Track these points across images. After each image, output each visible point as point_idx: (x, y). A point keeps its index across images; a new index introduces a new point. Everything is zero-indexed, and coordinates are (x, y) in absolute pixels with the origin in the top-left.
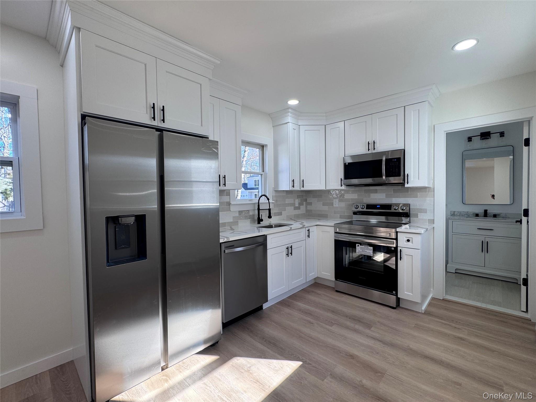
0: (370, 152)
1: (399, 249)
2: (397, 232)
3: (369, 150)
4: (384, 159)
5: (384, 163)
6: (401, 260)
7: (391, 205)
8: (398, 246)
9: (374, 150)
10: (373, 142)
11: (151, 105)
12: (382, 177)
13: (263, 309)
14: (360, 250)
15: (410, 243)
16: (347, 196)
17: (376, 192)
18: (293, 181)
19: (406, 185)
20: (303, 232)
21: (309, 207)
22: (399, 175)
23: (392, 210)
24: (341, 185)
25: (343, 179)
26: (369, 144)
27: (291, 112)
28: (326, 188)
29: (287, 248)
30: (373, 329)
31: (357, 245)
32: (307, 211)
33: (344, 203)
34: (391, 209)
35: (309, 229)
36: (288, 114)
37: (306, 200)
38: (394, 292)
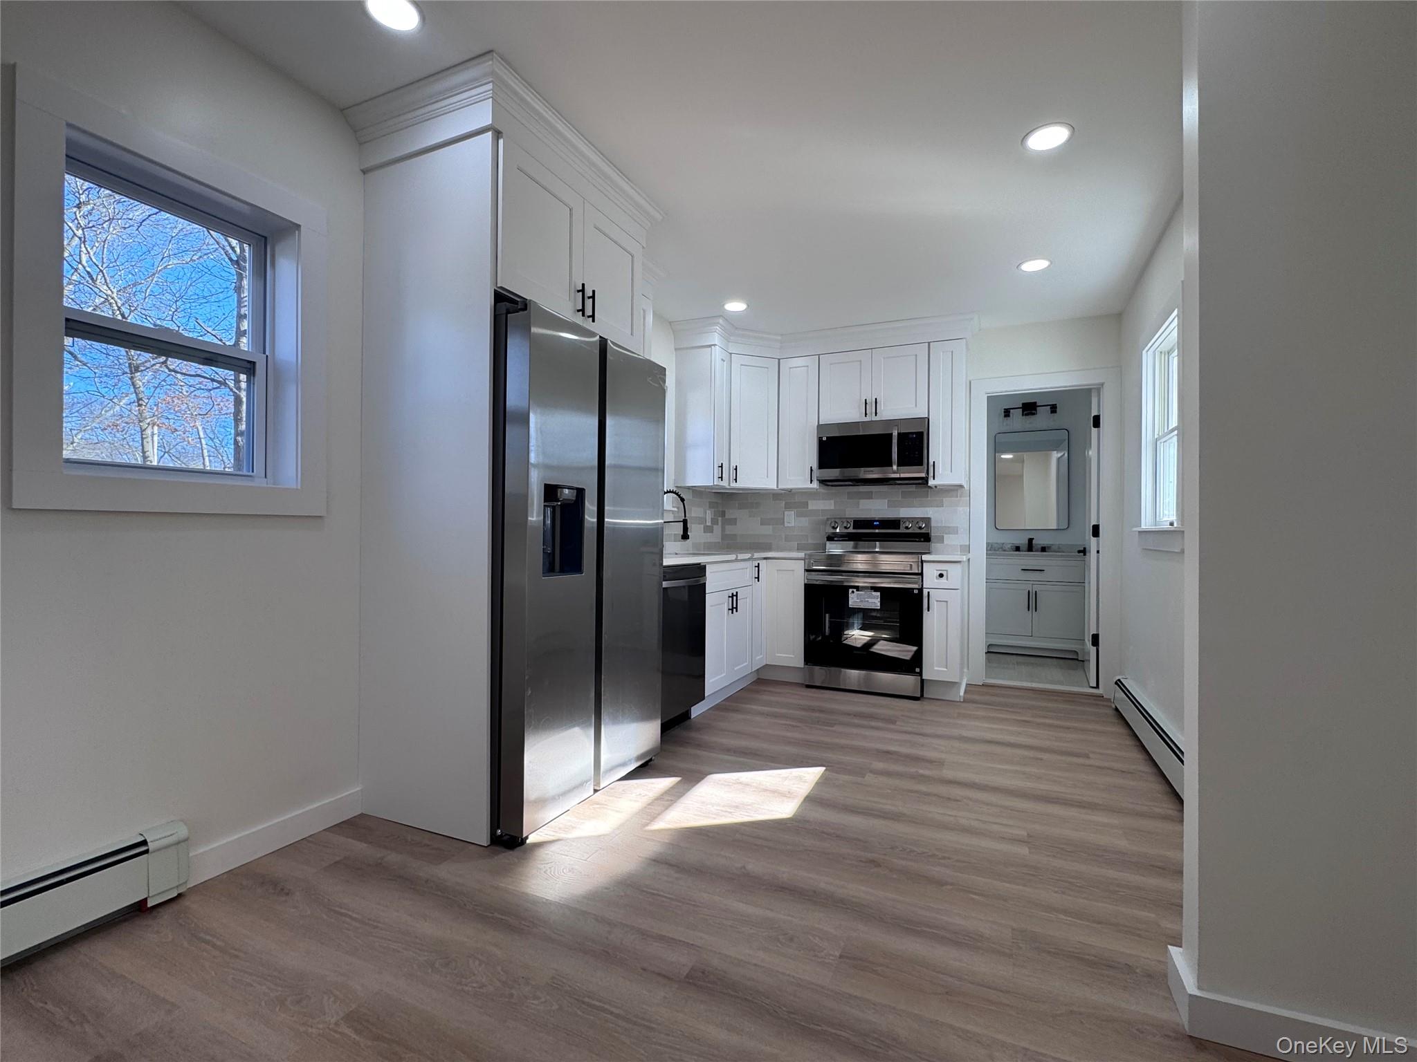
0: (868, 419)
1: (925, 592)
2: (922, 562)
3: (866, 414)
4: (895, 433)
5: (895, 441)
6: (928, 610)
7: (899, 521)
8: (924, 586)
9: (876, 415)
10: (874, 400)
11: (575, 287)
12: (892, 466)
13: (690, 718)
14: (855, 599)
15: (943, 580)
16: (814, 505)
17: (869, 496)
18: (722, 467)
19: (931, 482)
20: (748, 570)
21: (730, 530)
22: (921, 464)
23: (902, 530)
24: (811, 481)
25: (815, 466)
26: (866, 403)
27: (722, 326)
28: (777, 487)
29: (729, 597)
30: (898, 723)
31: (850, 590)
32: (724, 537)
33: (807, 519)
34: (899, 528)
35: (759, 564)
36: (715, 327)
37: (723, 514)
38: (918, 670)
